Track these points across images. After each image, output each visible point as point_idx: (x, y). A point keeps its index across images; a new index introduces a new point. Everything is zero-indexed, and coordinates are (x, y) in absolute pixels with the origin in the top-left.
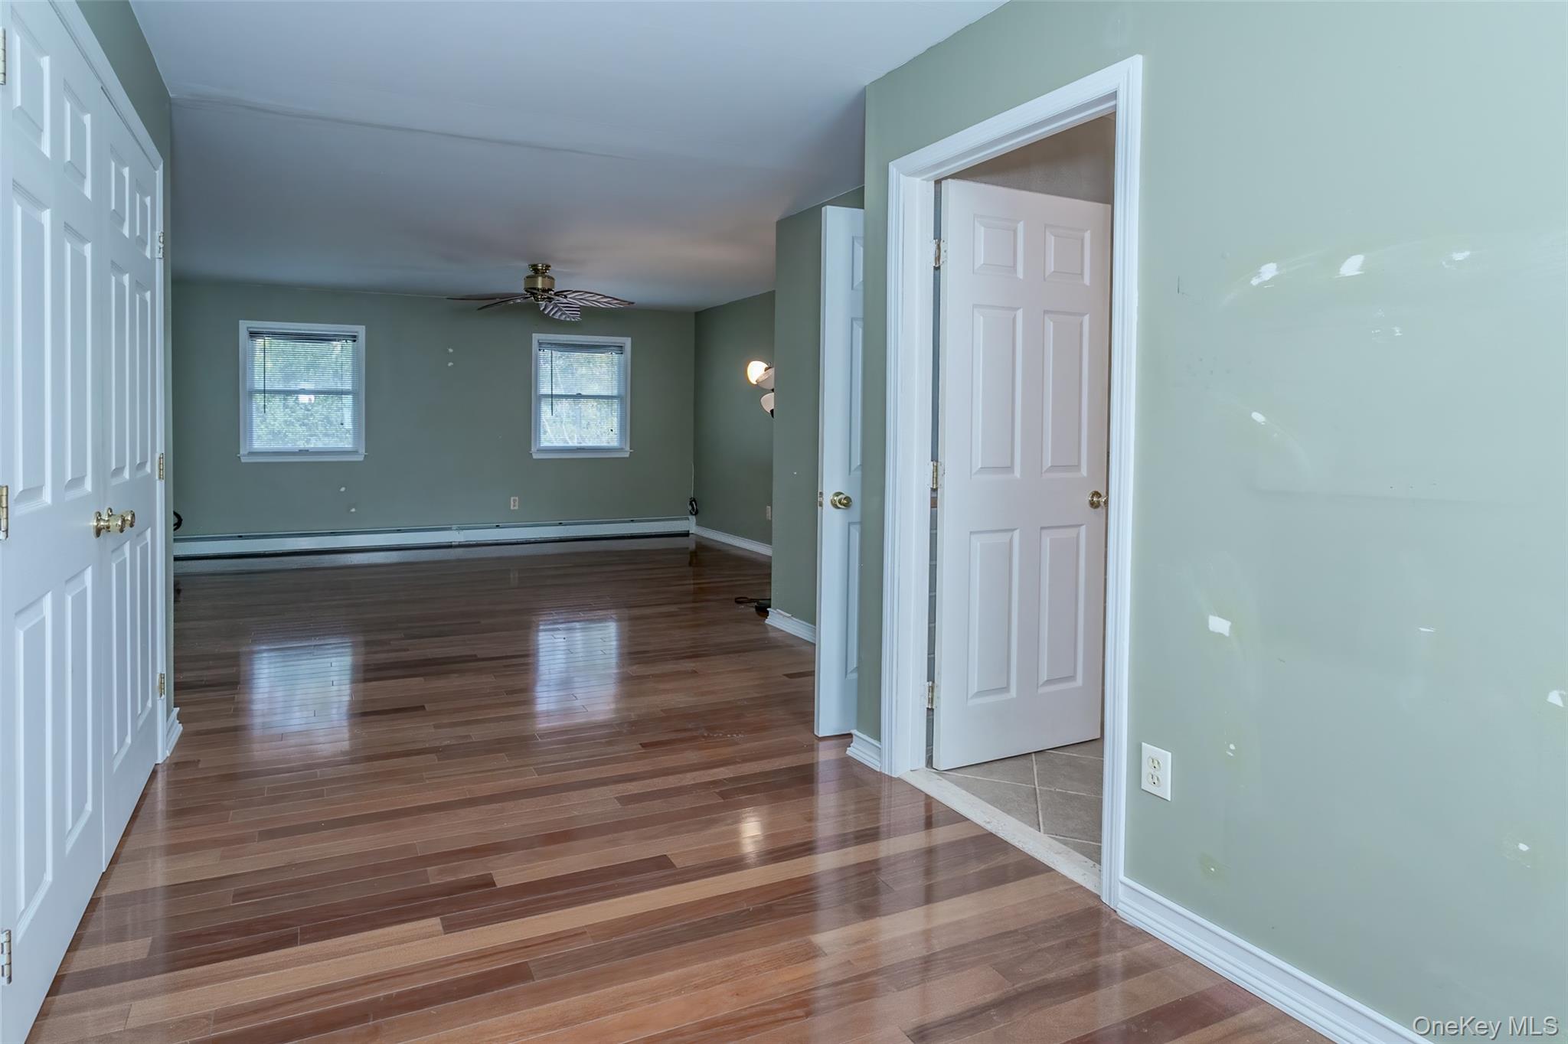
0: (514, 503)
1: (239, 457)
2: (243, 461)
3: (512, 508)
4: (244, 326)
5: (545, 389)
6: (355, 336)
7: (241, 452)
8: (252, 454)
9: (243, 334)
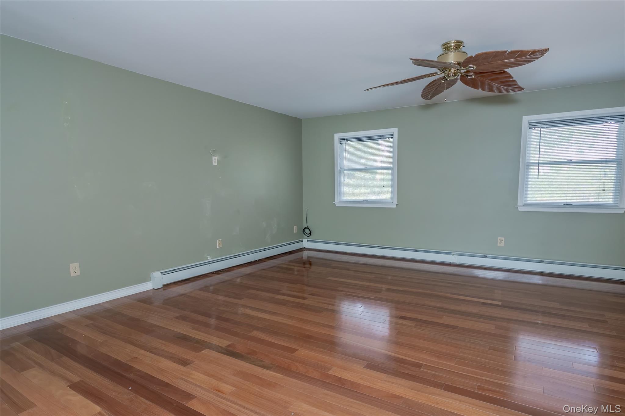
0: (501, 242)
1: (335, 203)
2: (336, 205)
3: (498, 245)
4: (337, 136)
5: (534, 158)
6: (393, 135)
7: (336, 201)
8: (341, 202)
9: (336, 140)
